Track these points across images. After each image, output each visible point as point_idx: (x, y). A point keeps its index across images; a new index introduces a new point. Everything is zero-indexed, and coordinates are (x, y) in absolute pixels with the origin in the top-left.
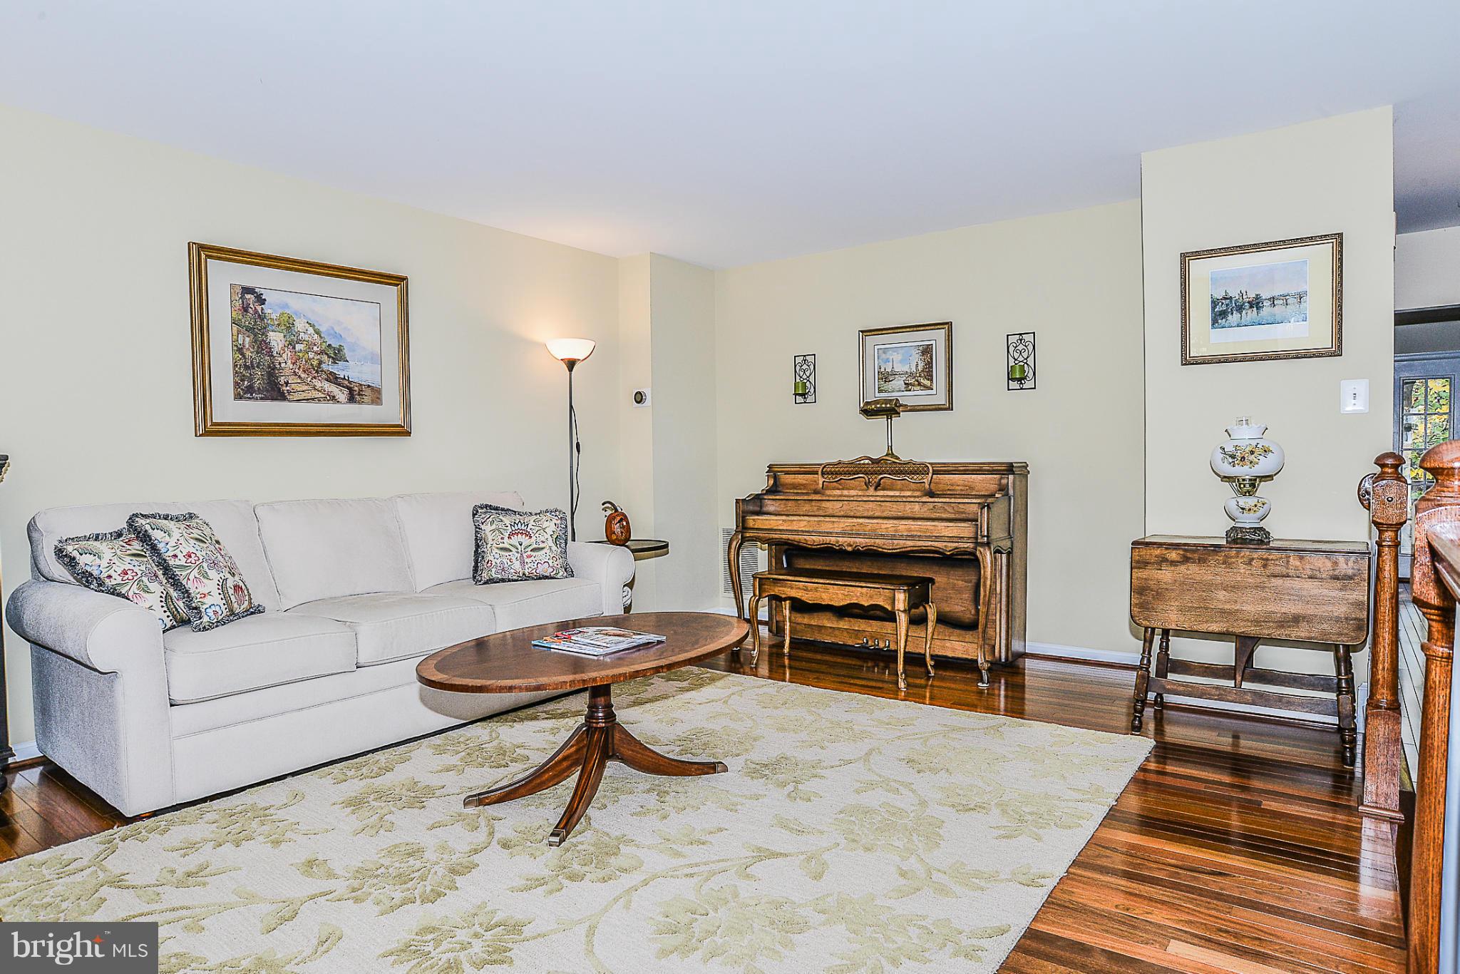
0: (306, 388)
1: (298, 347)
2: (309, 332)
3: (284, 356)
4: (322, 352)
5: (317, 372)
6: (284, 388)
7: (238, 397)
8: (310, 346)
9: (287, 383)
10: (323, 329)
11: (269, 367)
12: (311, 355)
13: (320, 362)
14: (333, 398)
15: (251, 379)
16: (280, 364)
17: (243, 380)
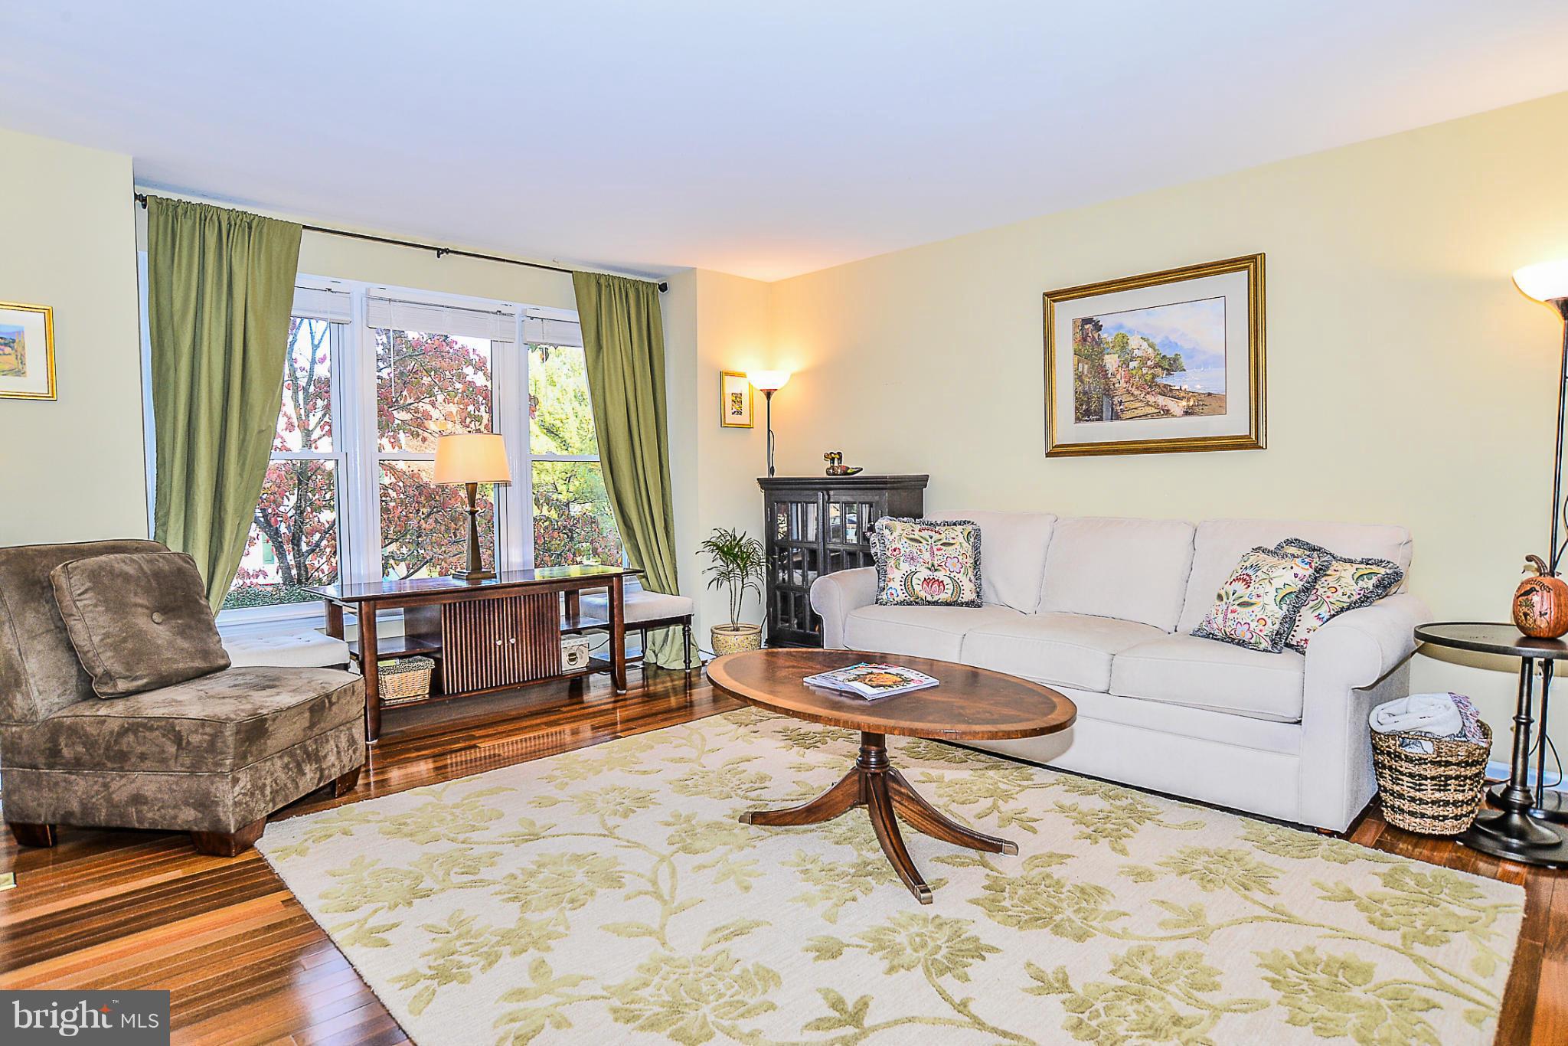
0: (1140, 404)
1: (1132, 365)
2: (1143, 348)
3: (1118, 377)
4: (1157, 365)
5: (1150, 387)
6: (1118, 408)
7: (1078, 420)
8: (1144, 360)
9: (1121, 403)
10: (1156, 341)
11: (1105, 389)
12: (1145, 370)
13: (1154, 376)
14: (1167, 412)
15: (1088, 403)
16: (1114, 384)
17: (1082, 405)
